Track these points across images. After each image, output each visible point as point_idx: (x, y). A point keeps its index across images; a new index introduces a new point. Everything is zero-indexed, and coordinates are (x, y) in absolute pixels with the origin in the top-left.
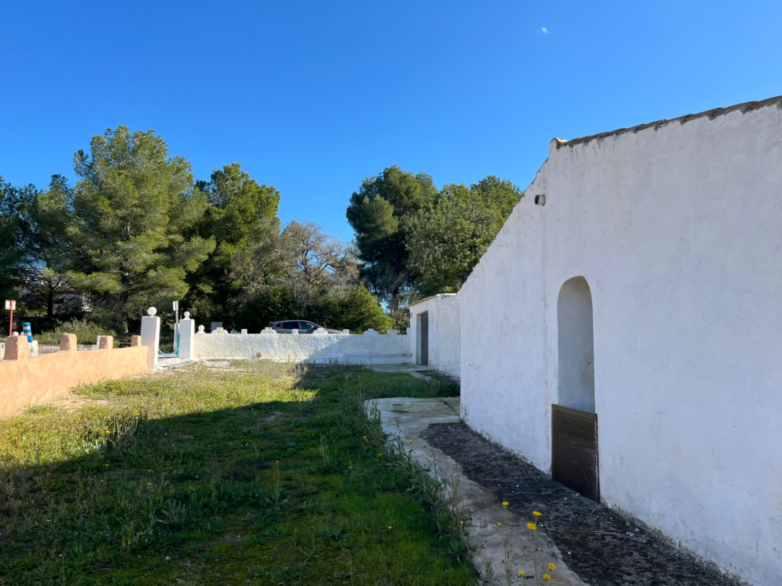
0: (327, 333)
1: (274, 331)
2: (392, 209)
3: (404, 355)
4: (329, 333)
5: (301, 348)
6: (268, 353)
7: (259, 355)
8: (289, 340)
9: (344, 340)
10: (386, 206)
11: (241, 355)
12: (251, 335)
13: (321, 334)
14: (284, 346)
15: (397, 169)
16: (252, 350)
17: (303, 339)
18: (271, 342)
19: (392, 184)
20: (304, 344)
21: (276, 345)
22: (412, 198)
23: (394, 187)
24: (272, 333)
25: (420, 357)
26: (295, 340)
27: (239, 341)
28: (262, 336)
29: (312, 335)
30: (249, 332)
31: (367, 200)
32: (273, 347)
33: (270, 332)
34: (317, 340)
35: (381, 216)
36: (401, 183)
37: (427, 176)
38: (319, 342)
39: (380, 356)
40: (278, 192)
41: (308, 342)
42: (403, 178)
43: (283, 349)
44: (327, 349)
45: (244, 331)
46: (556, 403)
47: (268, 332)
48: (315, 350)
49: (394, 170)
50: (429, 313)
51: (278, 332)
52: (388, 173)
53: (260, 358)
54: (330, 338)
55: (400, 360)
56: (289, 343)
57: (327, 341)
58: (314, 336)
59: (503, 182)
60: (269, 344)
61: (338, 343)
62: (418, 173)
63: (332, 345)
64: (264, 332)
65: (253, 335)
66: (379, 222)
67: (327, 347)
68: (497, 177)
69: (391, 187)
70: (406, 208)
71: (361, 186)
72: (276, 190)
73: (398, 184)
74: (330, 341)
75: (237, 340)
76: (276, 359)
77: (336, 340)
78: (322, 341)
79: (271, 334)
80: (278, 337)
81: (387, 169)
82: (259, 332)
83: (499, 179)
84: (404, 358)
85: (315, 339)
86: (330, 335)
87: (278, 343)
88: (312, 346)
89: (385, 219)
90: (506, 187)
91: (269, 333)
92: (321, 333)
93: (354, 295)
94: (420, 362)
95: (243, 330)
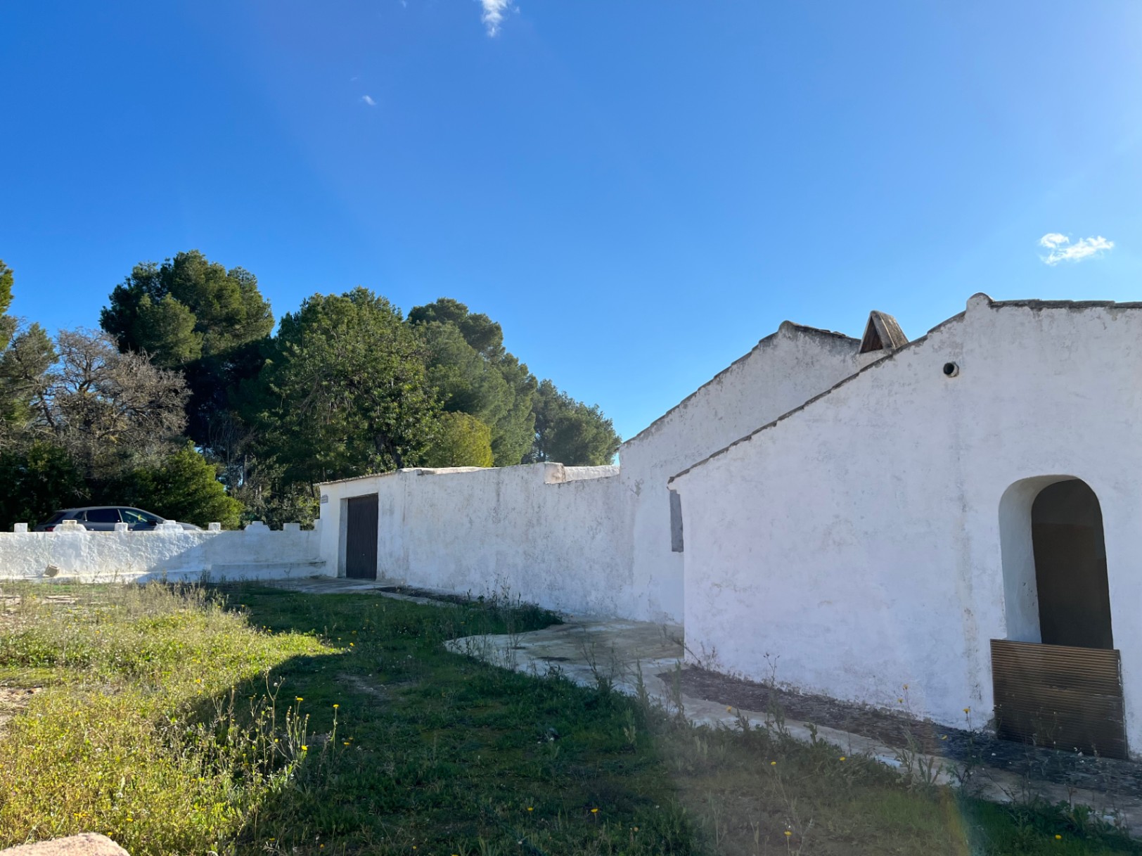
0: (182, 529)
1: (82, 526)
2: (192, 320)
3: (313, 564)
4: (185, 528)
5: (132, 556)
6: (68, 566)
7: (52, 571)
8: (110, 543)
9: (213, 541)
10: (183, 316)
11: (14, 571)
12: (34, 533)
13: (171, 532)
14: (100, 553)
15: (201, 258)
16: (37, 561)
17: (138, 540)
18: (75, 546)
19: (190, 280)
20: (140, 550)
21: (84, 552)
22: (226, 306)
23: (195, 285)
24: (79, 530)
25: (345, 566)
26: (122, 542)
27: (11, 546)
28: (57, 536)
29: (154, 532)
30: (32, 529)
31: (146, 300)
32: (78, 555)
33: (74, 528)
34: (163, 541)
35: (174, 329)
36: (207, 281)
37: (248, 274)
38: (167, 545)
39: (275, 566)
40: (11, 272)
41: (147, 545)
42: (213, 273)
43: (98, 559)
44: (180, 556)
45: (21, 528)
46: (1002, 636)
47: (69, 529)
48: (160, 560)
49: (195, 257)
50: (380, 498)
51: (88, 529)
52: (184, 261)
53: (56, 577)
54: (186, 538)
55: (305, 572)
56: (110, 548)
57: (182, 543)
58: (158, 535)
59: (378, 300)
60: (71, 550)
61: (201, 546)
62: (233, 268)
63: (190, 550)
64: (62, 529)
65: (40, 535)
66: (171, 338)
67: (181, 553)
68: (370, 291)
69: (188, 284)
70: (215, 321)
71: (130, 276)
72: (6, 268)
73: (203, 282)
74: (187, 542)
75: (7, 545)
76: (86, 577)
77: (197, 541)
78: (172, 544)
79: (76, 532)
80: (88, 537)
81: (182, 254)
82: (50, 529)
83: (373, 294)
84: (312, 569)
85: (159, 539)
86: (187, 532)
87: (90, 548)
88: (153, 553)
89: (181, 335)
90: (381, 306)
91: (71, 531)
92: (170, 529)
93: (177, 462)
94: (345, 574)
95: (17, 526)
